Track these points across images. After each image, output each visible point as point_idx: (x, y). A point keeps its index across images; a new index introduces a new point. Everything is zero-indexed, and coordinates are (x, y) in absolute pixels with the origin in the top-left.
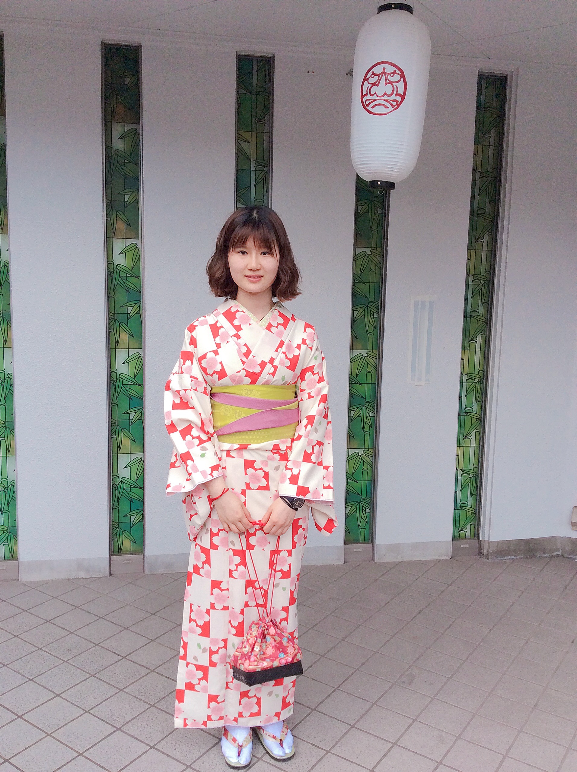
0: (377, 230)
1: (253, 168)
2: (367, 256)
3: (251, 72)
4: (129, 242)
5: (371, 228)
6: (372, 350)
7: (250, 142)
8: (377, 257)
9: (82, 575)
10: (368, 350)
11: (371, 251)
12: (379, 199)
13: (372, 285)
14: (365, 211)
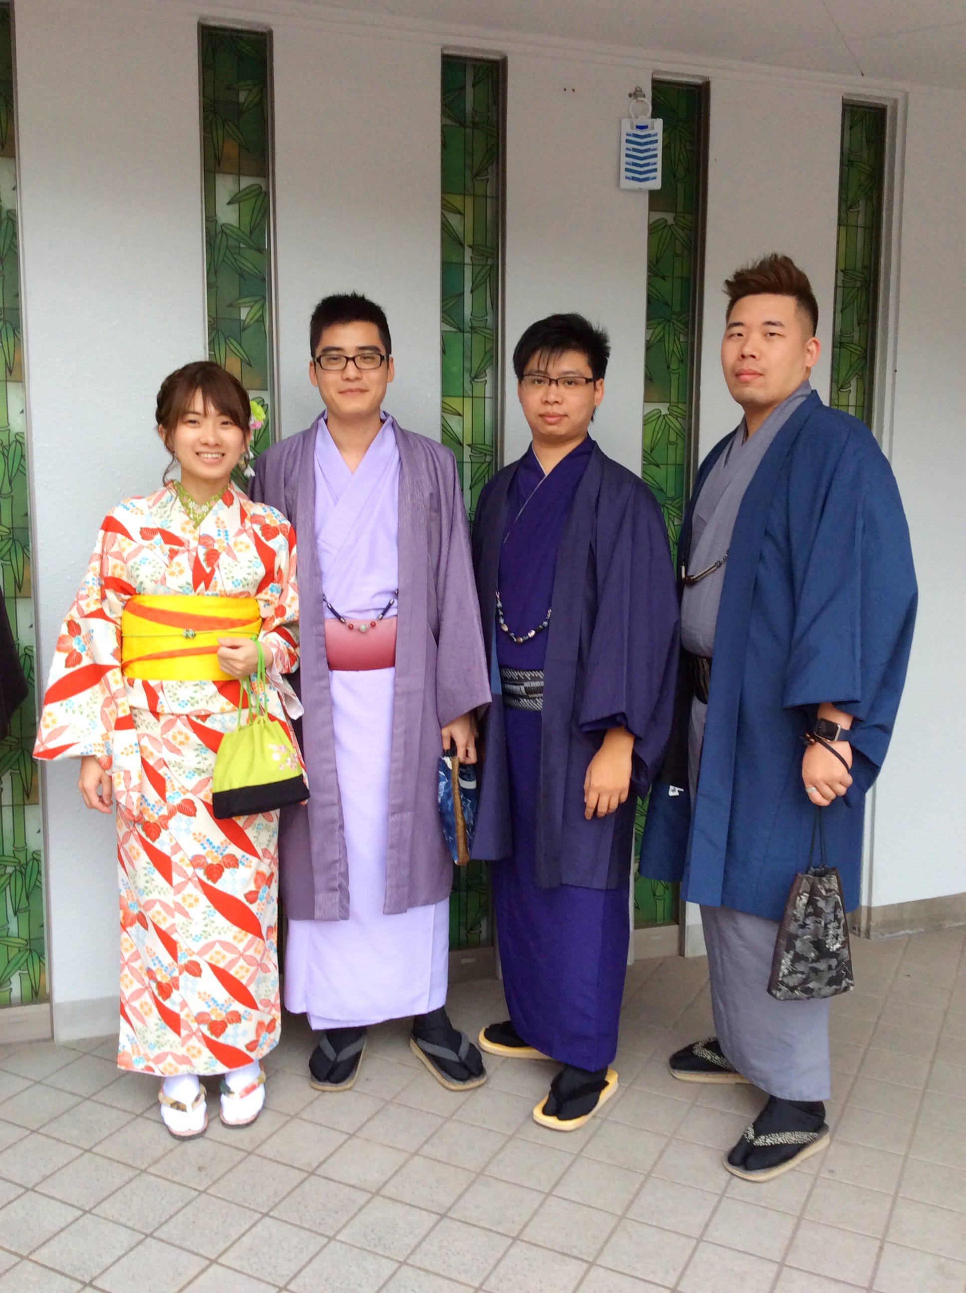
0: (679, 371)
1: (468, 260)
2: (662, 417)
3: (463, 88)
5: (668, 367)
7: (463, 212)
11: (668, 409)
12: (681, 317)
13: (671, 469)
14: (658, 338)
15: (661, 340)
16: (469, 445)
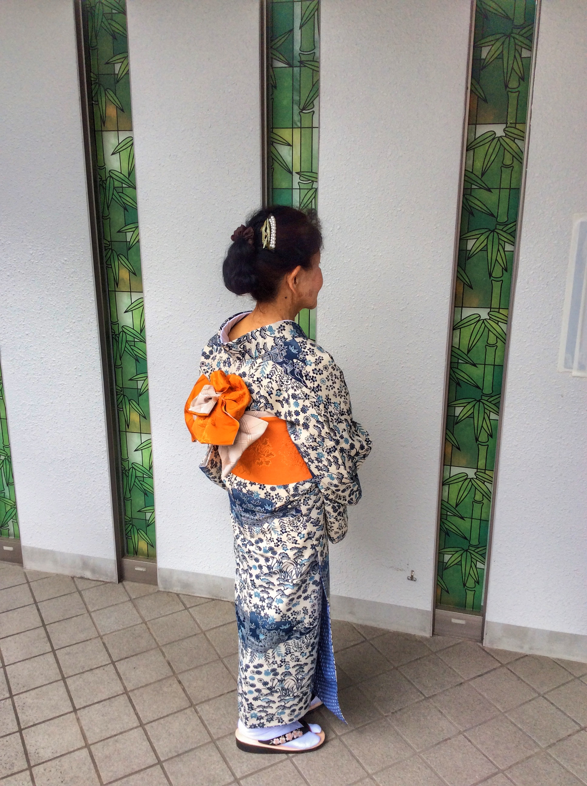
0: (517, 90)
2: (496, 140)
4: (123, 136)
5: (506, 86)
6: (499, 308)
8: (516, 140)
9: (88, 574)
10: (491, 308)
11: (504, 130)
12: (524, 31)
13: (505, 194)
14: (495, 56)
15: (500, 57)
16: (297, 173)
